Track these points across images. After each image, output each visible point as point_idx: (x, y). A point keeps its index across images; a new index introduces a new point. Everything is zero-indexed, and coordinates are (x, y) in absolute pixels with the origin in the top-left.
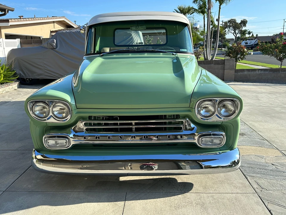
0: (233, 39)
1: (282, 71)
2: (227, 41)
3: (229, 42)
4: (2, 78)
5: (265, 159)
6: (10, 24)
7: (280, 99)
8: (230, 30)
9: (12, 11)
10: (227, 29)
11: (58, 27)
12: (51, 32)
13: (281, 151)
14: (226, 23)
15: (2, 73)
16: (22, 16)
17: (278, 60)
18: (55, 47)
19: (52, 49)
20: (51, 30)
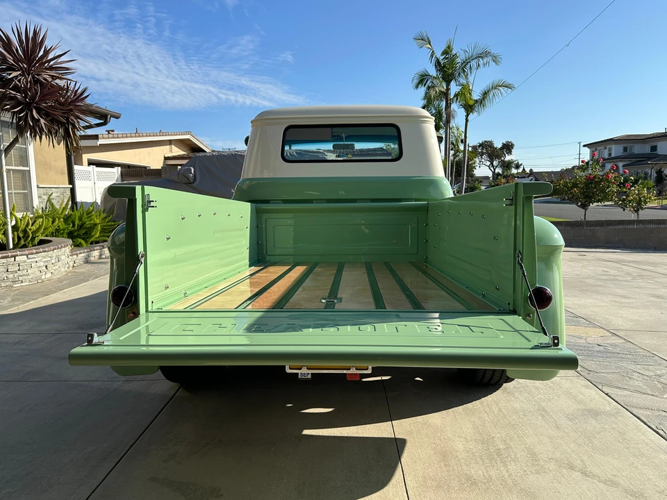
0: (487, 178)
1: (587, 226)
2: (478, 180)
3: (481, 182)
4: (98, 233)
5: (586, 339)
6: (101, 142)
7: (590, 268)
8: (483, 160)
9: (117, 118)
10: (477, 160)
11: (177, 151)
12: (166, 159)
13: (608, 331)
14: (474, 148)
15: (98, 224)
16: (113, 131)
17: (579, 206)
18: (192, 181)
19: (186, 184)
20: (166, 156)
